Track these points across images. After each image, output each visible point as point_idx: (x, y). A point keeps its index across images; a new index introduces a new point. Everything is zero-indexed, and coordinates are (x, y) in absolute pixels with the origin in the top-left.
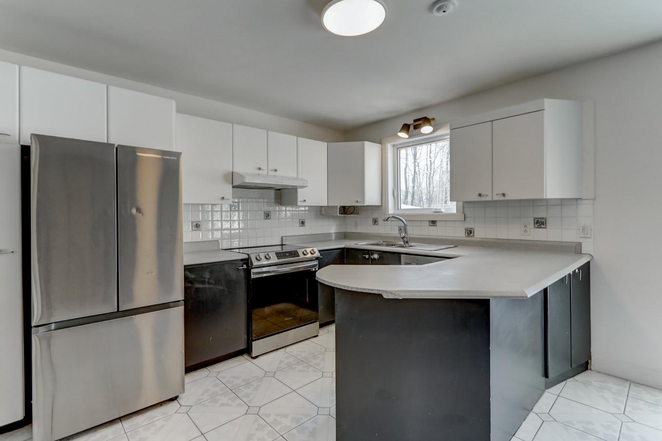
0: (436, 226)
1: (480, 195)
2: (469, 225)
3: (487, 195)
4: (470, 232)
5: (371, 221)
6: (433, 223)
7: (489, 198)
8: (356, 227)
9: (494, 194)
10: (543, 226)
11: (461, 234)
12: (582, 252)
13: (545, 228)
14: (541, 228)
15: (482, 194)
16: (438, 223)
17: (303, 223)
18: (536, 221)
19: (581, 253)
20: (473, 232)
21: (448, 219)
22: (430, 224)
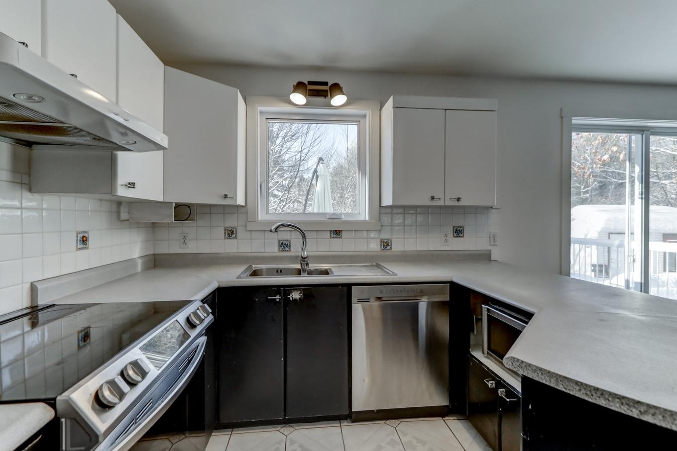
0: (341, 238)
1: (433, 198)
2: (385, 236)
3: (440, 199)
4: (386, 244)
5: (220, 233)
6: (337, 233)
7: (441, 203)
8: (185, 243)
9: (447, 198)
10: (461, 235)
11: (374, 246)
12: (493, 259)
13: (463, 237)
14: (459, 237)
15: (435, 197)
16: (344, 234)
17: (84, 240)
18: (455, 230)
19: (490, 260)
20: (390, 244)
21: (358, 228)
22: (332, 235)
